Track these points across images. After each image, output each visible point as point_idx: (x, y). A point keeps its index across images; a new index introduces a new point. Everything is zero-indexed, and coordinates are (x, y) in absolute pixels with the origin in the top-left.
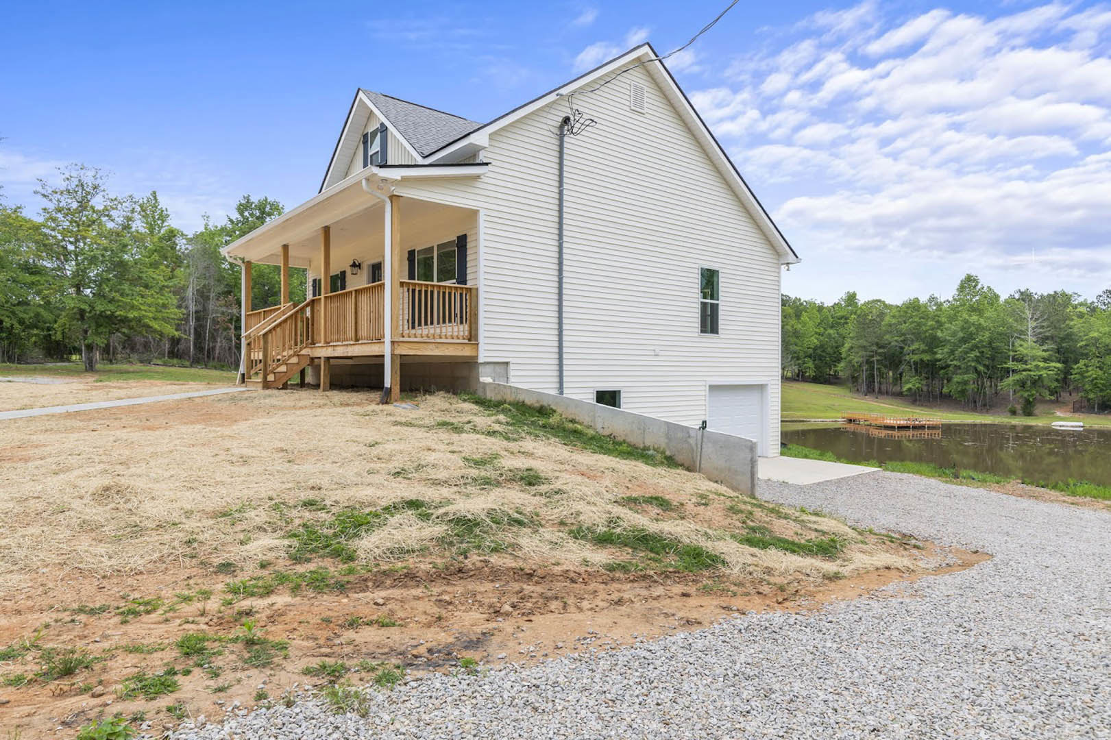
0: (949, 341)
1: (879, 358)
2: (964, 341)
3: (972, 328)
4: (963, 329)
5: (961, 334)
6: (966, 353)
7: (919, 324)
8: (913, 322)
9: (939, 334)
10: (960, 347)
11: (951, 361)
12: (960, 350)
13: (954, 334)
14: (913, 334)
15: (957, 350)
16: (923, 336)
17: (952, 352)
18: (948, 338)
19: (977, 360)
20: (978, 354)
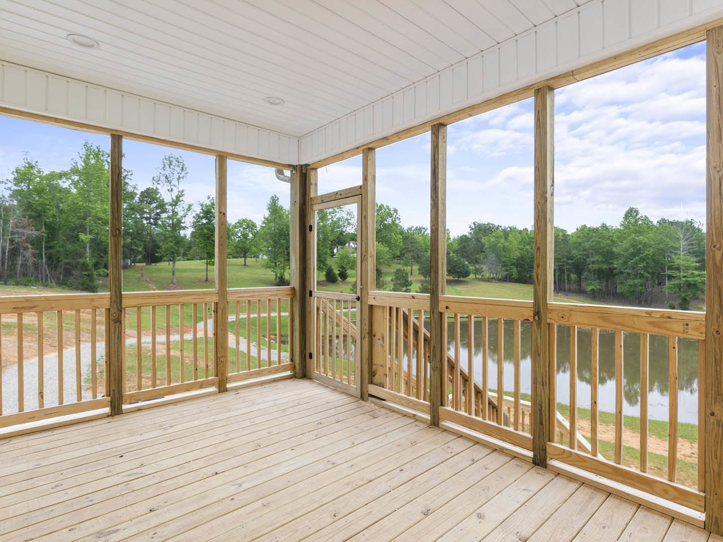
0: (623, 255)
1: (568, 267)
2: (634, 255)
3: (640, 246)
4: (632, 246)
5: (631, 250)
6: (636, 264)
7: (598, 242)
8: (592, 242)
9: (615, 250)
10: (631, 260)
11: (625, 269)
12: (632, 261)
13: (626, 250)
14: (594, 249)
15: (629, 262)
16: (601, 251)
17: (625, 263)
18: (622, 253)
19: (644, 268)
20: (645, 265)
